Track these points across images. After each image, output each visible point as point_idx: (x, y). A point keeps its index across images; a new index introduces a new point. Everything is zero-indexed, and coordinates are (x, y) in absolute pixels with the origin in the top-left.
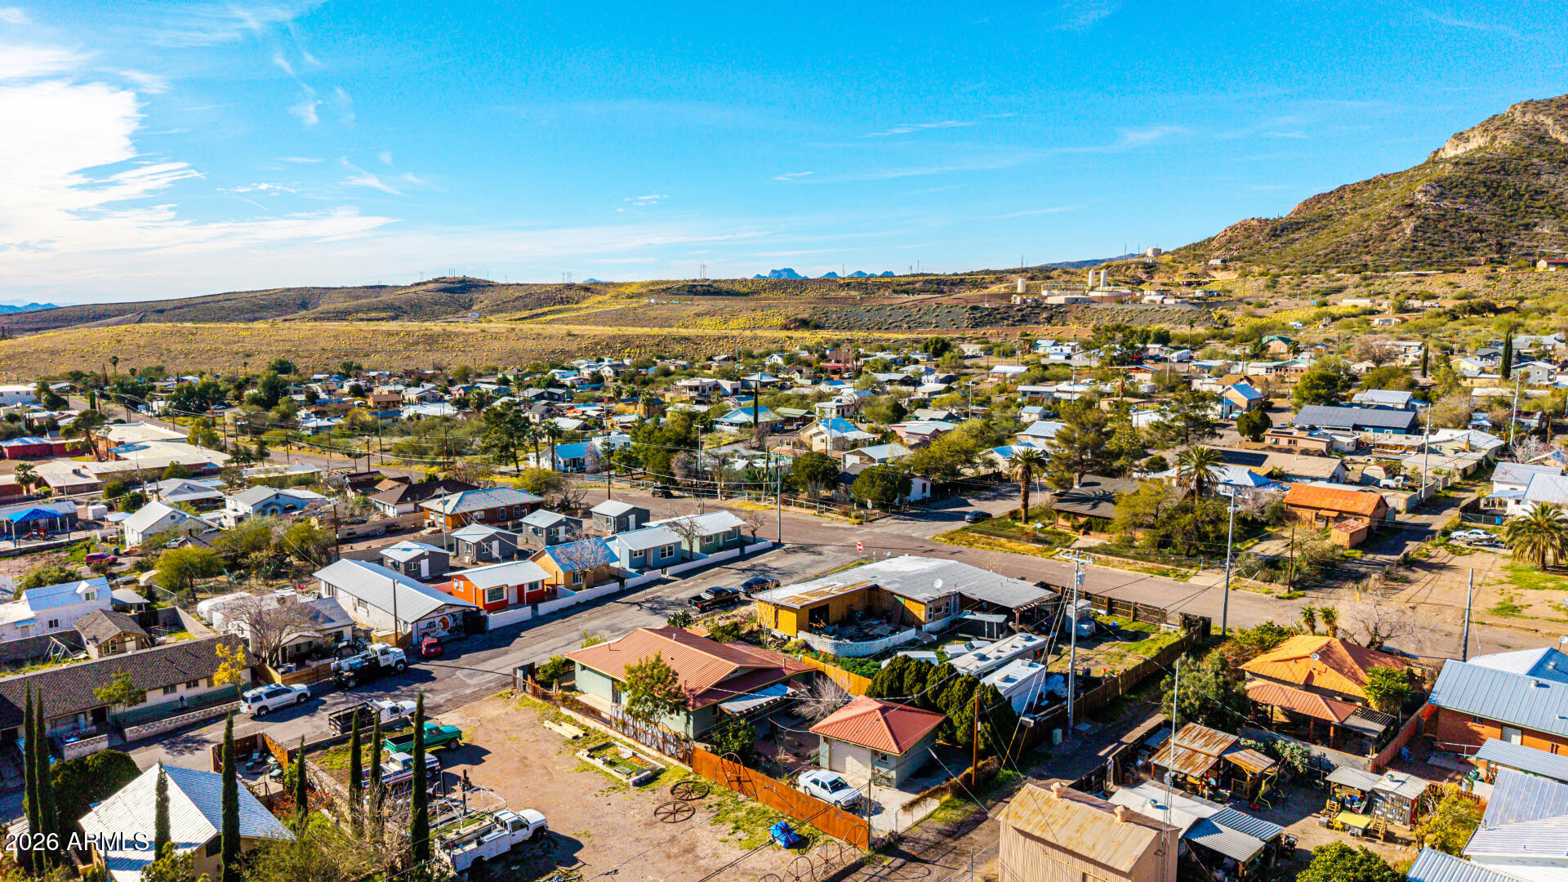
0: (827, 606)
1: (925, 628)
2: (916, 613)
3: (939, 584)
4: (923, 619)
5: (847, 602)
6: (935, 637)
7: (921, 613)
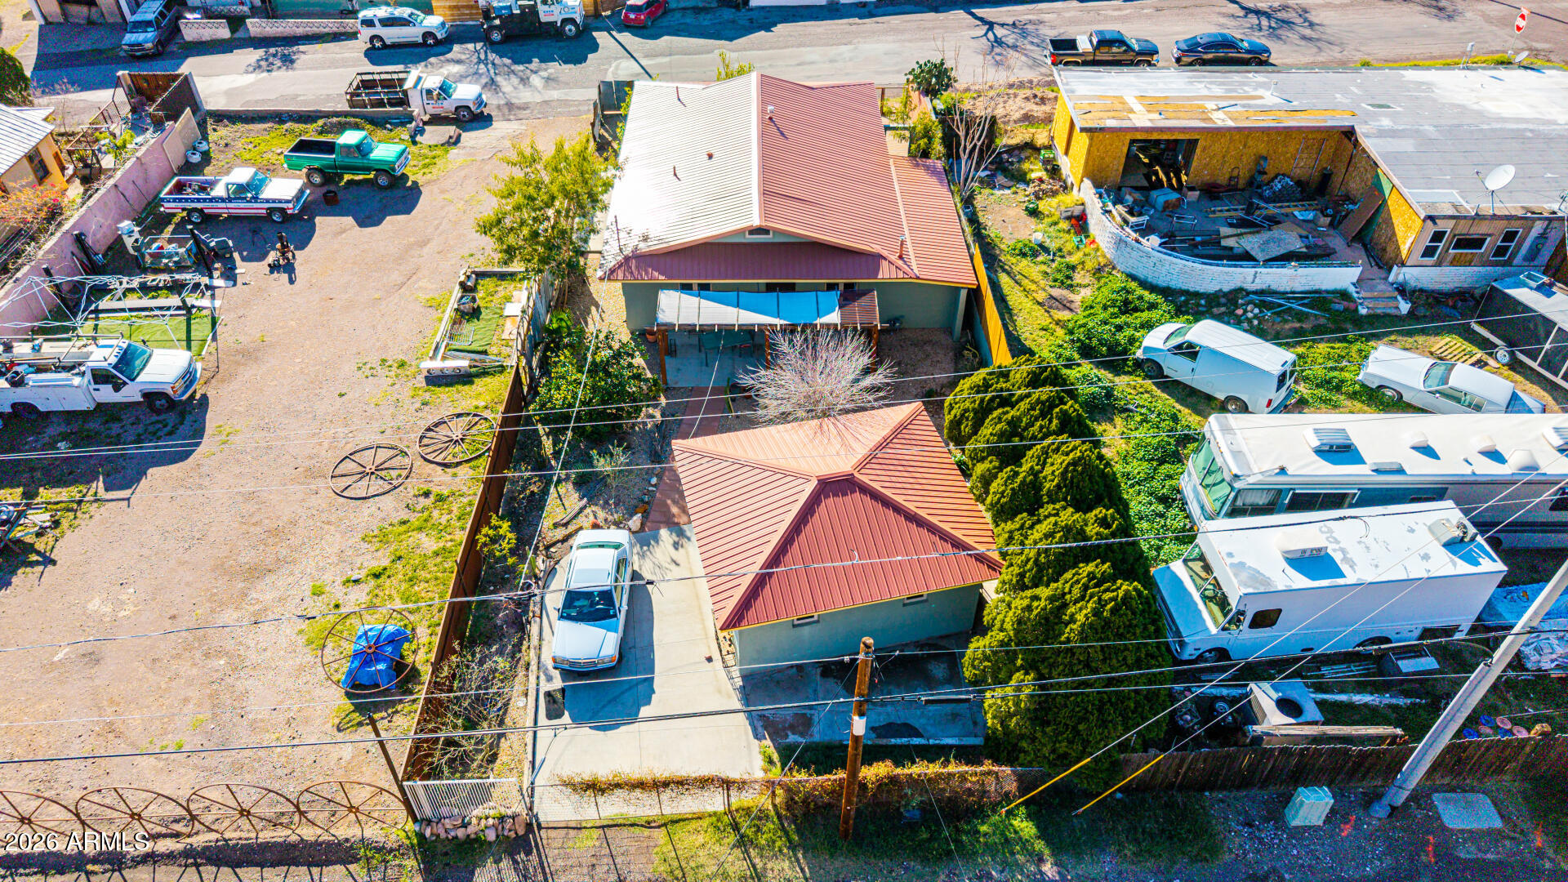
0: (1193, 143)
1: (1397, 274)
2: (1400, 230)
3: (1501, 178)
4: (1404, 253)
5: (1262, 148)
6: (1404, 307)
7: (1408, 235)
